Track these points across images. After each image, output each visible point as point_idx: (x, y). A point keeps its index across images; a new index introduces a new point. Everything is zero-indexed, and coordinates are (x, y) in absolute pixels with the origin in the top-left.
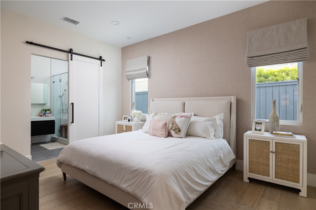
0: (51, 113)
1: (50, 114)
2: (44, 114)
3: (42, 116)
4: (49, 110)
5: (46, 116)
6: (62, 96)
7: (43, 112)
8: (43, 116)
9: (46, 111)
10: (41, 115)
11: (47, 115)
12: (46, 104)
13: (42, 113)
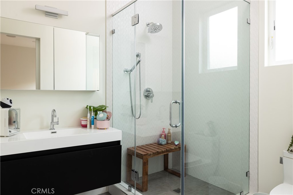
0: (108, 119)
1: (107, 122)
2: (92, 123)
3: (85, 126)
4: (102, 109)
5: (96, 128)
6: (131, 71)
7: (89, 115)
8: (88, 126)
9: (96, 110)
10: (83, 123)
11: (99, 124)
12: (93, 91)
13: (86, 117)
